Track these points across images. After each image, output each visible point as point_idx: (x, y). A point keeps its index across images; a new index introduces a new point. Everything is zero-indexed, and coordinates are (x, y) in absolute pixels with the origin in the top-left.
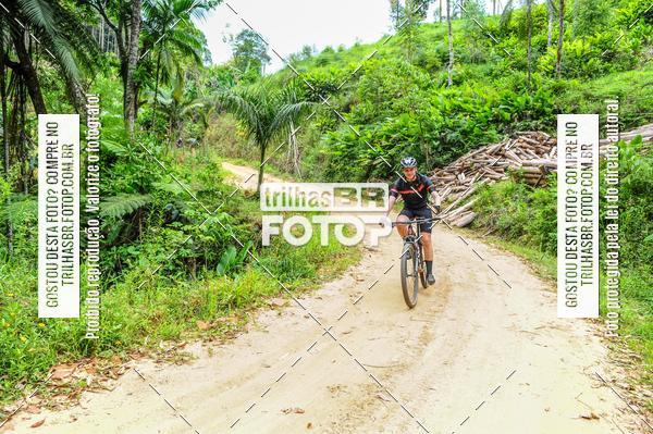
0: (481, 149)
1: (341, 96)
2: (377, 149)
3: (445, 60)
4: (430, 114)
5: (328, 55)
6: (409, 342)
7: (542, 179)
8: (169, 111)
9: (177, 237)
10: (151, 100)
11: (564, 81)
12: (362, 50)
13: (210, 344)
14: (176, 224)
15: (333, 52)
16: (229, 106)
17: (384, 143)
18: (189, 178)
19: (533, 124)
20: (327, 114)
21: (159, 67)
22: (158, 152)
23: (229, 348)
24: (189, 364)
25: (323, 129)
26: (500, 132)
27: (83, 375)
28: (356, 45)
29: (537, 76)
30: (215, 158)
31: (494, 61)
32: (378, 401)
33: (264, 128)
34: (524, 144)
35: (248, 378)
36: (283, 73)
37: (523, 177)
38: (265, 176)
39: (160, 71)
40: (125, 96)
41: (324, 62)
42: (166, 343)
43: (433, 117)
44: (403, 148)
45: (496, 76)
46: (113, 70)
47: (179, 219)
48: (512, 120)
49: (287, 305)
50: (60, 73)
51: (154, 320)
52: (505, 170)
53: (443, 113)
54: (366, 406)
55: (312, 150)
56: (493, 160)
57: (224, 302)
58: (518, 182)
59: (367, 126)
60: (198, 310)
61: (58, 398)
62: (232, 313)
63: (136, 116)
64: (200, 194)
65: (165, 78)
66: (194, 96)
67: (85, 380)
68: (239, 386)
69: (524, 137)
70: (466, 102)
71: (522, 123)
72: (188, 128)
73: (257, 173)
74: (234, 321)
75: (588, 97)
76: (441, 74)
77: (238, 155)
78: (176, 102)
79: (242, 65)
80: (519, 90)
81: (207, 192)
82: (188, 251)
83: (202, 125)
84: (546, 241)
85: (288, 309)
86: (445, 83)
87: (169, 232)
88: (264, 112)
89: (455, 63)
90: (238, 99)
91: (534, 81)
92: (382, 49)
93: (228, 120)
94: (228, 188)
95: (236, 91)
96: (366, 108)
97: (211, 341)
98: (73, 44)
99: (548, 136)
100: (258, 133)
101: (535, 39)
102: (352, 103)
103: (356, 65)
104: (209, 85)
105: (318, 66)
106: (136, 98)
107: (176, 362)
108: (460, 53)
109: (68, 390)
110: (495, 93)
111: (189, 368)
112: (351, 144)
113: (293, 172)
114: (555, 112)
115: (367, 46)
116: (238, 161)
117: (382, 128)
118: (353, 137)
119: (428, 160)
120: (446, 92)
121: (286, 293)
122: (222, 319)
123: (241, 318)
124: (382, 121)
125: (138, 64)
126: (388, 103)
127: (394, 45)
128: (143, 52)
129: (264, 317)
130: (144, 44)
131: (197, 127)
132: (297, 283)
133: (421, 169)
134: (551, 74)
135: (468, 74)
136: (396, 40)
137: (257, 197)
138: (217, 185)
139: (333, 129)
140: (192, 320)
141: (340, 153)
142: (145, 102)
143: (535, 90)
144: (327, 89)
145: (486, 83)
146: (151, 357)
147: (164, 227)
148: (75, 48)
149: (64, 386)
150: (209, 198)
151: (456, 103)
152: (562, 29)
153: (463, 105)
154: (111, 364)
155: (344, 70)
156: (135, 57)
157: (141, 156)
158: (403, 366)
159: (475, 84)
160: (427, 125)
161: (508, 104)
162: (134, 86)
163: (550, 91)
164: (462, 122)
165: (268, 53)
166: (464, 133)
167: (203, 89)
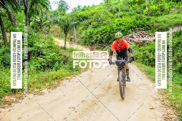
0: (127, 36)
1: (88, 20)
2: (98, 35)
3: (118, 10)
4: (113, 26)
5: (85, 8)
6: (105, 89)
7: (143, 44)
8: (39, 23)
9: (41, 59)
10: (34, 20)
11: (150, 17)
12: (95, 7)
13: (49, 90)
14: (41, 56)
15: (86, 7)
16: (56, 22)
17: (100, 33)
18: (45, 43)
19: (141, 29)
20: (84, 25)
21: (36, 11)
22: (36, 35)
23: (55, 90)
24: (43, 95)
25: (83, 29)
26: (132, 31)
27: (13, 98)
28: (93, 5)
29: (143, 15)
30: (53, 37)
31: (131, 11)
32: (95, 105)
33: (66, 28)
34: (139, 34)
35: (60, 99)
36: (72, 13)
37: (138, 44)
38: (67, 42)
39: (36, 12)
40: (26, 19)
41: (84, 10)
42: (37, 90)
43: (114, 27)
44: (105, 35)
45: (132, 15)
46: (23, 11)
47: (42, 54)
48: (136, 28)
49: (71, 79)
50: (7, 12)
51: (33, 83)
52: (133, 42)
53: (117, 25)
55: (80, 35)
56: (130, 39)
57: (54, 78)
58: (137, 45)
59: (96, 29)
60: (46, 80)
61: (5, 105)
62: (56, 81)
63: (29, 25)
64: (48, 47)
65: (38, 14)
66: (46, 19)
67: (13, 100)
68: (57, 101)
69: (139, 33)
70: (123, 22)
71: (138, 29)
72: (45, 28)
73: (64, 41)
74: (56, 83)
75: (156, 22)
76: (116, 14)
77: (59, 36)
78: (41, 21)
79: (60, 10)
80: (138, 19)
81: (50, 47)
82: (44, 64)
83: (49, 28)
84: (144, 61)
85: (72, 80)
86: (117, 17)
87: (39, 58)
88: (66, 24)
89: (120, 11)
90: (59, 20)
91: (142, 17)
92: (100, 7)
93: (56, 26)
94: (56, 46)
95: (58, 18)
96: (95, 23)
97: (49, 89)
98: (10, 3)
99: (145, 32)
100: (65, 30)
101: (142, 5)
102: (92, 22)
103: (93, 11)
104: (51, 16)
105: (82, 11)
106: (29, 19)
107: (40, 95)
108: (122, 8)
109: (8, 103)
110: (131, 20)
111: (43, 96)
112: (91, 34)
113: (75, 41)
114: (147, 26)
115: (96, 6)
116: (59, 38)
117: (100, 29)
118: (92, 32)
119: (112, 38)
120: (118, 19)
121: (72, 75)
122: (53, 83)
123: (58, 82)
124: (100, 27)
125: (30, 9)
126: (101, 22)
127: (103, 5)
128: (31, 6)
129: (65, 82)
130: (32, 4)
131: (47, 28)
132: (75, 72)
133: (110, 41)
134: (147, 15)
135: (124, 14)
136: (104, 4)
137: (64, 48)
138: (53, 45)
139: (86, 29)
140: (45, 83)
141: (88, 36)
142: (32, 21)
143: (142, 19)
144: (84, 18)
145: (129, 17)
146: (32, 93)
147: (38, 57)
148: (11, 4)
149: (7, 102)
150: (50, 49)
151: (120, 22)
152: (150, 2)
153: (122, 23)
154: (21, 95)
155: (89, 12)
156: (29, 7)
157: (31, 36)
158: (103, 95)
159: (126, 17)
160: (112, 29)
161: (134, 23)
162: (28, 16)
163: (146, 20)
164: (122, 28)
165: (68, 7)
166: (122, 31)
167: (49, 17)
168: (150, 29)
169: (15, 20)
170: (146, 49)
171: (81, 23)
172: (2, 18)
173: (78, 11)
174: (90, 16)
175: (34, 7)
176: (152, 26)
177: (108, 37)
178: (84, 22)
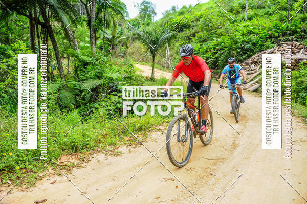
0: (262, 52)
1: (191, 29)
2: (209, 54)
3: (243, 8)
4: (236, 36)
5: (185, 10)
6: (226, 148)
7: (295, 66)
8: (110, 41)
9: (115, 99)
10: (102, 36)
12: (201, 6)
13: (130, 147)
14: (115, 93)
15: (186, 8)
16: (137, 37)
17: (213, 51)
18: (120, 71)
19: (290, 38)
20: (184, 38)
21: (105, 21)
22: (106, 60)
23: (139, 149)
24: (120, 156)
26: (273, 43)
27: (73, 161)
28: (198, 4)
29: (293, 13)
30: (132, 62)
31: (269, 7)
32: (210, 176)
33: (155, 46)
36: (163, 20)
38: (155, 69)
39: (106, 22)
40: (90, 35)
41: (182, 13)
42: (110, 147)
43: (238, 37)
44: (222, 54)
45: (270, 15)
46: (85, 23)
47: (116, 90)
48: (279, 37)
49: (165, 129)
50: (62, 27)
51: (105, 136)
53: (243, 35)
54: (204, 178)
55: (178, 56)
57: (136, 128)
59: (204, 43)
60: (124, 131)
61: (62, 171)
62: (140, 133)
63: (96, 44)
64: (125, 78)
65: (108, 26)
66: (121, 33)
67: (74, 163)
69: (285, 45)
70: (254, 29)
71: (284, 38)
72: (120, 49)
73: (151, 68)
74: (141, 137)
76: (241, 15)
77: (143, 61)
78: (114, 37)
79: (143, 17)
80: (283, 21)
81: (128, 78)
83: (126, 47)
84: (298, 97)
85: (166, 131)
86: (243, 20)
87: (112, 97)
88: (154, 38)
89: (249, 9)
90: (142, 33)
91: (291, 16)
92: (210, 6)
93: (138, 44)
94: (138, 76)
95: (140, 31)
96: (203, 34)
97: (130, 146)
98: (66, 13)
99: (298, 44)
102: (196, 33)
103: (198, 14)
104: (128, 28)
105: (179, 15)
106: (95, 36)
107: (114, 155)
108: (251, 4)
109: (67, 167)
110: (270, 23)
111: (120, 158)
113: (168, 67)
114: (302, 31)
115: (203, 4)
116: (142, 63)
117: (211, 44)
118: (197, 49)
120: (244, 24)
121: (166, 124)
123: (144, 135)
124: (211, 40)
125: (96, 20)
126: (214, 31)
128: (97, 14)
129: (155, 135)
130: (98, 10)
131: (123, 48)
132: (170, 119)
135: (255, 14)
137: (152, 79)
138: (133, 74)
140: (122, 136)
142: (100, 37)
143: (292, 20)
144: (184, 26)
145: (265, 18)
146: (103, 153)
147: (109, 94)
148: (68, 14)
149: (65, 165)
150: (129, 81)
151: (249, 29)
154: (86, 156)
155: (192, 16)
156: (94, 16)
157: (98, 62)
158: (223, 159)
159: (259, 19)
160: (234, 41)
161: (277, 28)
162: (94, 30)
163: (300, 20)
164: (252, 38)
165: (155, 11)
166: (254, 44)
167: (126, 30)
169: (74, 38)
170: (303, 75)
171: (178, 36)
172: (56, 37)
174: (193, 22)
175: (102, 15)
177: (226, 56)
178: (183, 32)
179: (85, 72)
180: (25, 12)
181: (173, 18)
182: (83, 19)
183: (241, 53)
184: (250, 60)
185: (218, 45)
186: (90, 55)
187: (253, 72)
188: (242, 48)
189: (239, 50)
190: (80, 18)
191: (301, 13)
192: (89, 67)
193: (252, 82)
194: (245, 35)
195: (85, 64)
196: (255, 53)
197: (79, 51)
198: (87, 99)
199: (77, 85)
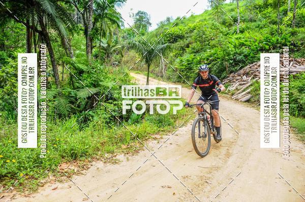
0: (254, 64)
1: (185, 40)
3: (235, 21)
4: (228, 47)
5: (178, 21)
8: (105, 50)
9: (111, 107)
10: (98, 45)
11: (296, 29)
12: (195, 18)
13: (127, 156)
14: (110, 101)
15: (180, 19)
16: (133, 47)
17: (206, 62)
18: (116, 80)
20: (178, 49)
21: (101, 30)
22: (102, 68)
23: (136, 157)
24: (118, 164)
25: (176, 56)
27: (73, 168)
28: (192, 16)
29: (283, 27)
30: (126, 71)
31: (260, 20)
32: (206, 184)
33: (149, 57)
36: (158, 30)
38: (150, 78)
39: (102, 32)
40: (87, 44)
41: (177, 25)
42: (108, 155)
43: (230, 49)
44: (215, 64)
45: (261, 28)
46: (81, 32)
47: (111, 98)
48: (270, 49)
49: (162, 138)
50: (58, 35)
51: (102, 144)
53: (235, 47)
54: (200, 186)
55: (171, 66)
57: (133, 136)
59: (197, 54)
60: (122, 140)
61: (63, 178)
62: (137, 141)
63: (91, 53)
65: (104, 35)
66: (117, 42)
67: (74, 170)
68: (141, 175)
70: (246, 41)
72: (115, 57)
73: (146, 77)
74: (138, 145)
76: (234, 28)
77: (137, 69)
78: (109, 46)
79: (138, 27)
80: (273, 34)
82: (116, 113)
83: (121, 56)
85: (162, 140)
86: (235, 32)
87: (107, 104)
88: (149, 49)
89: (240, 22)
90: (137, 43)
91: (281, 29)
92: (204, 17)
93: (132, 53)
95: (136, 40)
96: (197, 45)
97: (128, 154)
98: (64, 21)
100: (147, 59)
101: (281, 9)
102: (190, 43)
103: (192, 25)
104: (123, 37)
105: (174, 26)
106: (91, 44)
107: (113, 163)
108: (243, 17)
109: (67, 174)
110: (261, 36)
111: (119, 166)
112: (190, 63)
113: (162, 77)
114: (292, 44)
115: (197, 16)
116: (137, 72)
117: (205, 55)
118: (191, 59)
119: (227, 69)
120: (236, 36)
121: (161, 133)
122: (132, 144)
123: (141, 144)
124: (205, 51)
125: (92, 29)
126: (208, 42)
127: (209, 15)
128: (94, 23)
129: (151, 143)
130: (95, 20)
131: (118, 57)
132: (166, 128)
133: (224, 74)
134: (290, 25)
135: (247, 27)
136: (211, 12)
139: (181, 56)
140: (119, 144)
141: (184, 67)
142: (95, 46)
143: (282, 34)
144: (178, 37)
145: (256, 31)
146: (101, 161)
147: (105, 102)
148: (65, 23)
149: (65, 172)
151: (241, 42)
152: (296, 3)
153: (245, 43)
154: (85, 163)
155: (186, 28)
157: (94, 70)
158: (217, 168)
159: (251, 32)
160: (227, 53)
161: (267, 41)
162: (90, 39)
163: (290, 34)
164: (244, 50)
165: (150, 21)
166: (246, 56)
167: (121, 39)
168: (298, 50)
169: (70, 46)
170: (293, 87)
171: (172, 46)
172: (52, 45)
173: (168, 27)
174: (187, 33)
175: (98, 24)
176: (302, 44)
177: (219, 67)
178: (178, 43)
179: (80, 80)
180: (23, 20)
181: (167, 29)
182: (80, 27)
183: (233, 64)
184: (242, 71)
185: (211, 56)
186: (86, 63)
187: (245, 82)
188: (234, 60)
189: (231, 62)
190: (77, 27)
191: (291, 27)
192: (85, 75)
193: (244, 93)
194: (237, 47)
195: (81, 72)
196: (247, 65)
197: (74, 59)
198: (82, 107)
199: (72, 93)
